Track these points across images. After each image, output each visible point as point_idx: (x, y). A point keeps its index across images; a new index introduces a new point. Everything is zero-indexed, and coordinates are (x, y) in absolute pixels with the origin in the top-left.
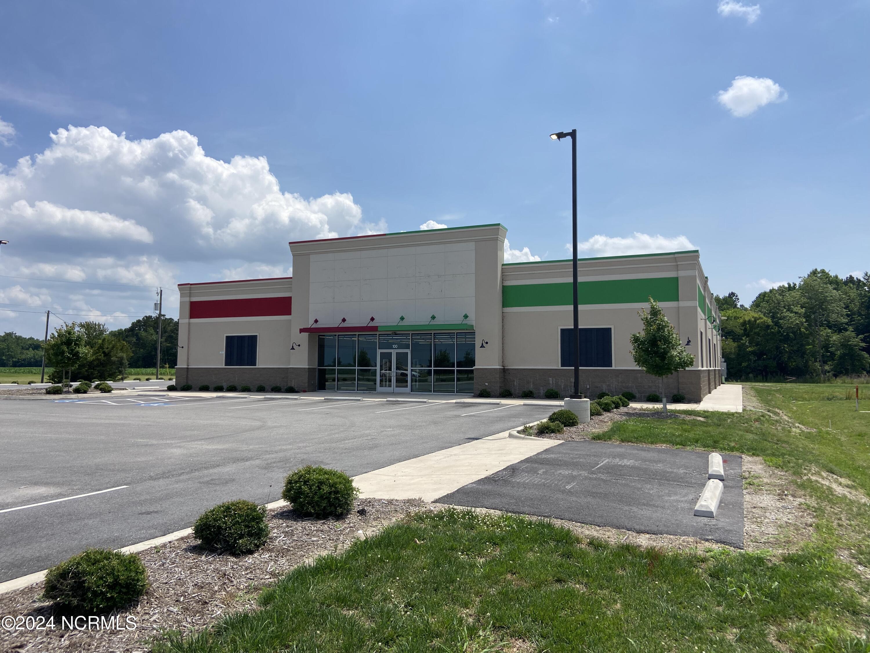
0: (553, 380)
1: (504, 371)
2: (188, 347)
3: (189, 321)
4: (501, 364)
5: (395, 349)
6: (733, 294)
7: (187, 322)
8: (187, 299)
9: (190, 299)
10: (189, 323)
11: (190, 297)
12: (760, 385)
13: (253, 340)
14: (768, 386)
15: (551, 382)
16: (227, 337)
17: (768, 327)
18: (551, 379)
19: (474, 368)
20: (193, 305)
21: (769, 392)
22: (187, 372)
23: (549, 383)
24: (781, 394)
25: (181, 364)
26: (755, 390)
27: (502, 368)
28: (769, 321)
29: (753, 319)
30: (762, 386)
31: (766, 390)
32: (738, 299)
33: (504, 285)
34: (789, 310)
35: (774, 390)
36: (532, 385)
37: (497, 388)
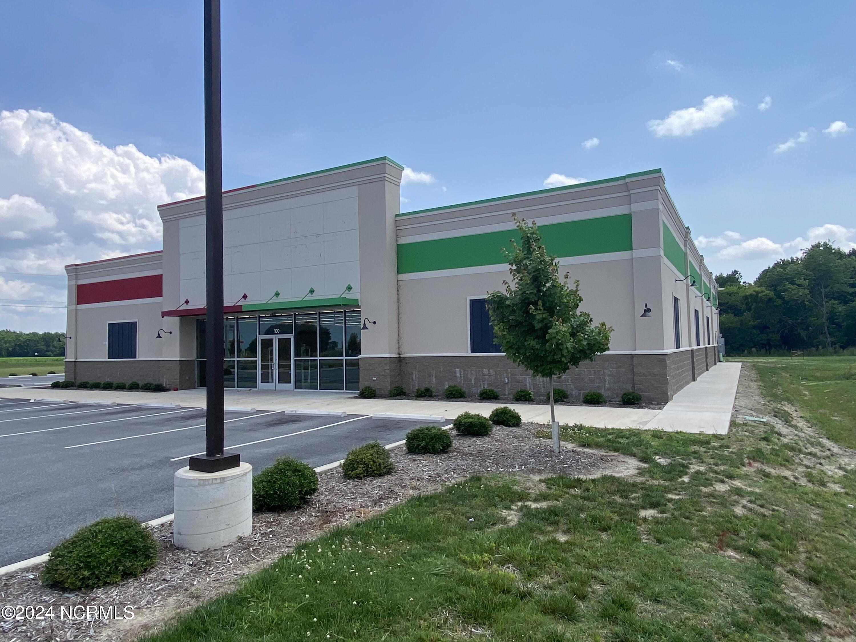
0: (460, 372)
1: (400, 360)
2: (76, 338)
3: (76, 307)
4: (396, 351)
5: (277, 334)
6: (736, 272)
7: (74, 308)
8: (73, 283)
9: (76, 282)
10: (76, 310)
11: (76, 279)
12: (763, 361)
13: (132, 326)
14: (772, 363)
15: (458, 375)
16: (110, 325)
17: (770, 300)
18: (458, 370)
19: (359, 357)
20: (80, 288)
21: (774, 370)
22: (75, 365)
23: (456, 377)
24: (788, 373)
25: (70, 358)
26: (757, 369)
27: (397, 356)
28: (772, 294)
29: (755, 293)
30: (765, 363)
31: (771, 368)
32: (741, 276)
33: (399, 243)
34: (793, 283)
35: (780, 368)
36: (434, 379)
37: (387, 386)
